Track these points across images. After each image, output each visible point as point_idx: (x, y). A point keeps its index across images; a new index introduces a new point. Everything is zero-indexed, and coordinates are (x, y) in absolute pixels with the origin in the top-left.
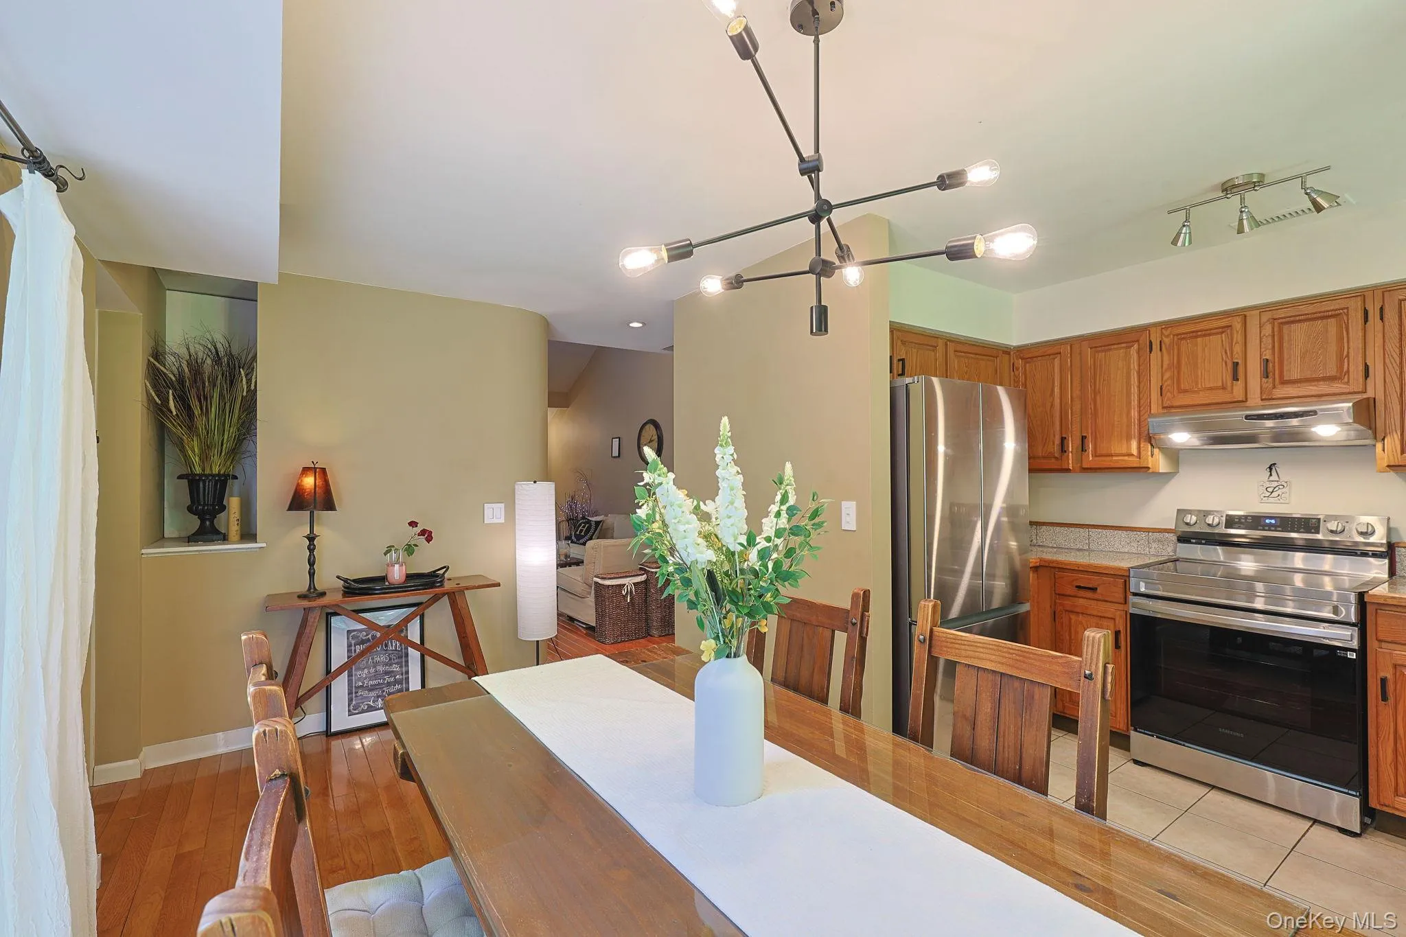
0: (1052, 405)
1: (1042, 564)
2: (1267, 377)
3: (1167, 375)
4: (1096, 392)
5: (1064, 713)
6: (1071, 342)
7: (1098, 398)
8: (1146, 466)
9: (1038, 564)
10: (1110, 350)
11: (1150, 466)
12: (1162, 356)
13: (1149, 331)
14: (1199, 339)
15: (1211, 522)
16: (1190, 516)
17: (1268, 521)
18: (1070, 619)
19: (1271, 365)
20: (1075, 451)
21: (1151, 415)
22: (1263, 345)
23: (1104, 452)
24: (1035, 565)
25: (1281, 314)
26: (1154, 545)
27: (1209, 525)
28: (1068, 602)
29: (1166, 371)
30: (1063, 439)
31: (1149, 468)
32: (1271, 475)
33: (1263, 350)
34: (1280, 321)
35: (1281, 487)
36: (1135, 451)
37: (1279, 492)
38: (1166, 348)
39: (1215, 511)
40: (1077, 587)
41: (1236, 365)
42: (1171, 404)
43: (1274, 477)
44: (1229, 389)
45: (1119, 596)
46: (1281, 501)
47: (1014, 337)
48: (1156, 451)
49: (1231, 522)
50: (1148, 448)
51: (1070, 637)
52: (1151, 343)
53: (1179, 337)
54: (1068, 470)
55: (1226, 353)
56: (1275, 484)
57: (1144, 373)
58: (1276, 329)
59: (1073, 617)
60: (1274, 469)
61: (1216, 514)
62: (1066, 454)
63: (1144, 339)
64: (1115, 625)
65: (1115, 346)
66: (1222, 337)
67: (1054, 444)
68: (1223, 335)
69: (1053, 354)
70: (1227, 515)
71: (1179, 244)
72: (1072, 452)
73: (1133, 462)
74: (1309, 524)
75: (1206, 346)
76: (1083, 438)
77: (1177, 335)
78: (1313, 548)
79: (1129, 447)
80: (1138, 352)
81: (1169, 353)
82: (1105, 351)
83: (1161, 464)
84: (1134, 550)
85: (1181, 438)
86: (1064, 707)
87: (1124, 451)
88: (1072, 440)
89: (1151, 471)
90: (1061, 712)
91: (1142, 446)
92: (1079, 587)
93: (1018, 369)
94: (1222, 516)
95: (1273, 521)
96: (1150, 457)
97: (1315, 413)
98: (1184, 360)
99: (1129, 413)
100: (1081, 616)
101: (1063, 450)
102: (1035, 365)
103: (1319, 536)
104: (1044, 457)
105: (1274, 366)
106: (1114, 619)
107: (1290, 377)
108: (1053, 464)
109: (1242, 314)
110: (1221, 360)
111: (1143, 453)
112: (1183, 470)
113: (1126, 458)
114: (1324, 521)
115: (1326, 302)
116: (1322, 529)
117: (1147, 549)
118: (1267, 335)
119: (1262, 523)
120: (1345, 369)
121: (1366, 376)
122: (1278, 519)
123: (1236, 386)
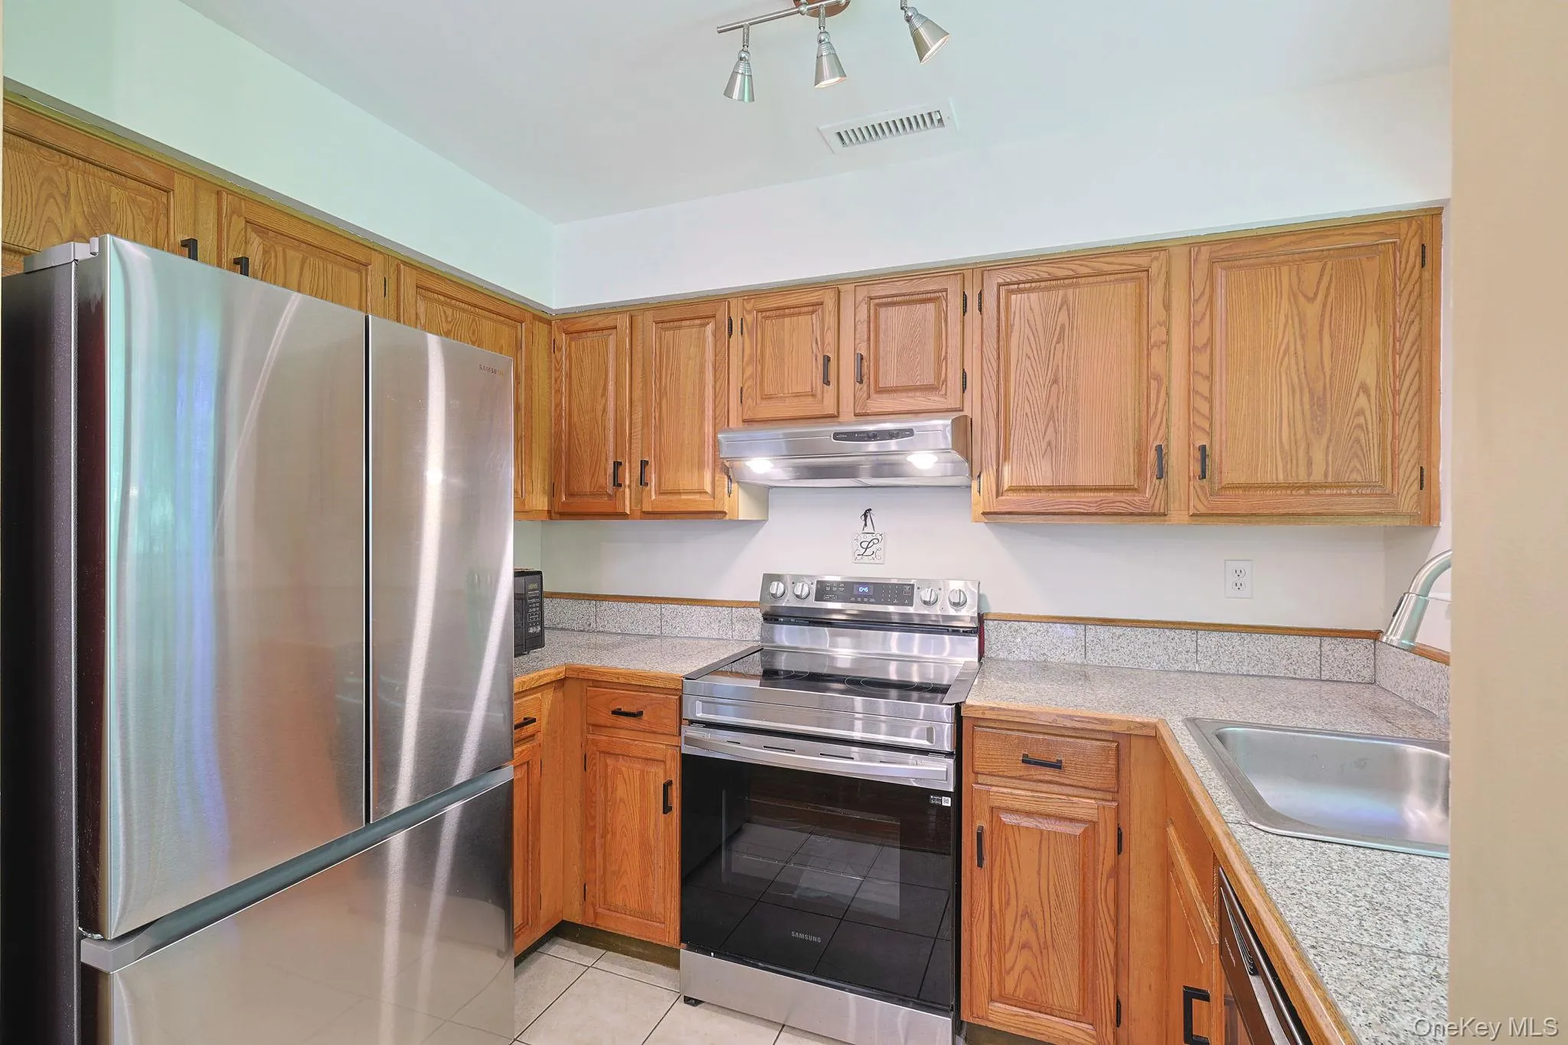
0: (604, 411)
1: (570, 674)
2: (861, 382)
3: (749, 371)
4: (662, 393)
5: (597, 925)
6: (633, 311)
7: (664, 402)
8: (722, 510)
9: (562, 676)
10: (680, 328)
11: (727, 509)
12: (743, 340)
13: (729, 303)
14: (786, 319)
15: (799, 593)
16: (776, 583)
17: (861, 589)
18: (606, 765)
19: (865, 363)
20: (633, 485)
21: (727, 428)
22: (857, 336)
23: (672, 486)
24: (559, 677)
25: (880, 290)
27: (797, 596)
28: (602, 738)
29: (747, 364)
30: (617, 465)
31: (725, 513)
32: (866, 525)
33: (857, 342)
34: (877, 301)
35: (876, 541)
36: (708, 488)
37: (874, 548)
38: (747, 329)
39: (807, 576)
40: (614, 712)
41: (827, 359)
42: (752, 416)
43: (869, 529)
44: (819, 396)
45: (671, 722)
46: (876, 561)
47: (556, 298)
48: (735, 486)
49: (823, 591)
50: (724, 481)
51: (606, 796)
52: (730, 320)
53: (764, 314)
54: (623, 516)
55: (817, 343)
56: (869, 537)
57: (721, 366)
58: (872, 311)
59: (610, 761)
60: (869, 517)
61: (805, 579)
62: (621, 489)
63: (722, 315)
64: (665, 772)
65: (687, 323)
66: (812, 319)
67: (606, 474)
68: (814, 315)
69: (607, 329)
70: (818, 582)
71: (736, 95)
72: (630, 486)
73: (704, 503)
74: (902, 593)
75: (794, 330)
76: (644, 464)
77: (762, 311)
78: (907, 625)
79: (701, 478)
80: (714, 335)
81: (750, 334)
82: (674, 329)
83: (743, 507)
85: (761, 466)
86: (596, 914)
87: (696, 487)
88: (630, 467)
89: (727, 517)
90: (592, 924)
91: (717, 478)
92: (617, 713)
93: (560, 350)
94: (812, 584)
95: (866, 589)
96: (726, 496)
97: (910, 432)
98: (768, 351)
99: (701, 427)
100: (621, 760)
101: (617, 484)
102: (583, 344)
103: (911, 610)
104: (592, 494)
105: (869, 366)
106: (664, 762)
107: (885, 384)
108: (602, 504)
109: (834, 286)
110: (811, 353)
111: (718, 490)
112: (773, 515)
113: (697, 497)
114: (918, 588)
115: (925, 279)
116: (916, 600)
117: (730, 633)
118: (862, 320)
119: (855, 592)
120: (943, 376)
121: (964, 389)
122: (872, 587)
123: (827, 392)
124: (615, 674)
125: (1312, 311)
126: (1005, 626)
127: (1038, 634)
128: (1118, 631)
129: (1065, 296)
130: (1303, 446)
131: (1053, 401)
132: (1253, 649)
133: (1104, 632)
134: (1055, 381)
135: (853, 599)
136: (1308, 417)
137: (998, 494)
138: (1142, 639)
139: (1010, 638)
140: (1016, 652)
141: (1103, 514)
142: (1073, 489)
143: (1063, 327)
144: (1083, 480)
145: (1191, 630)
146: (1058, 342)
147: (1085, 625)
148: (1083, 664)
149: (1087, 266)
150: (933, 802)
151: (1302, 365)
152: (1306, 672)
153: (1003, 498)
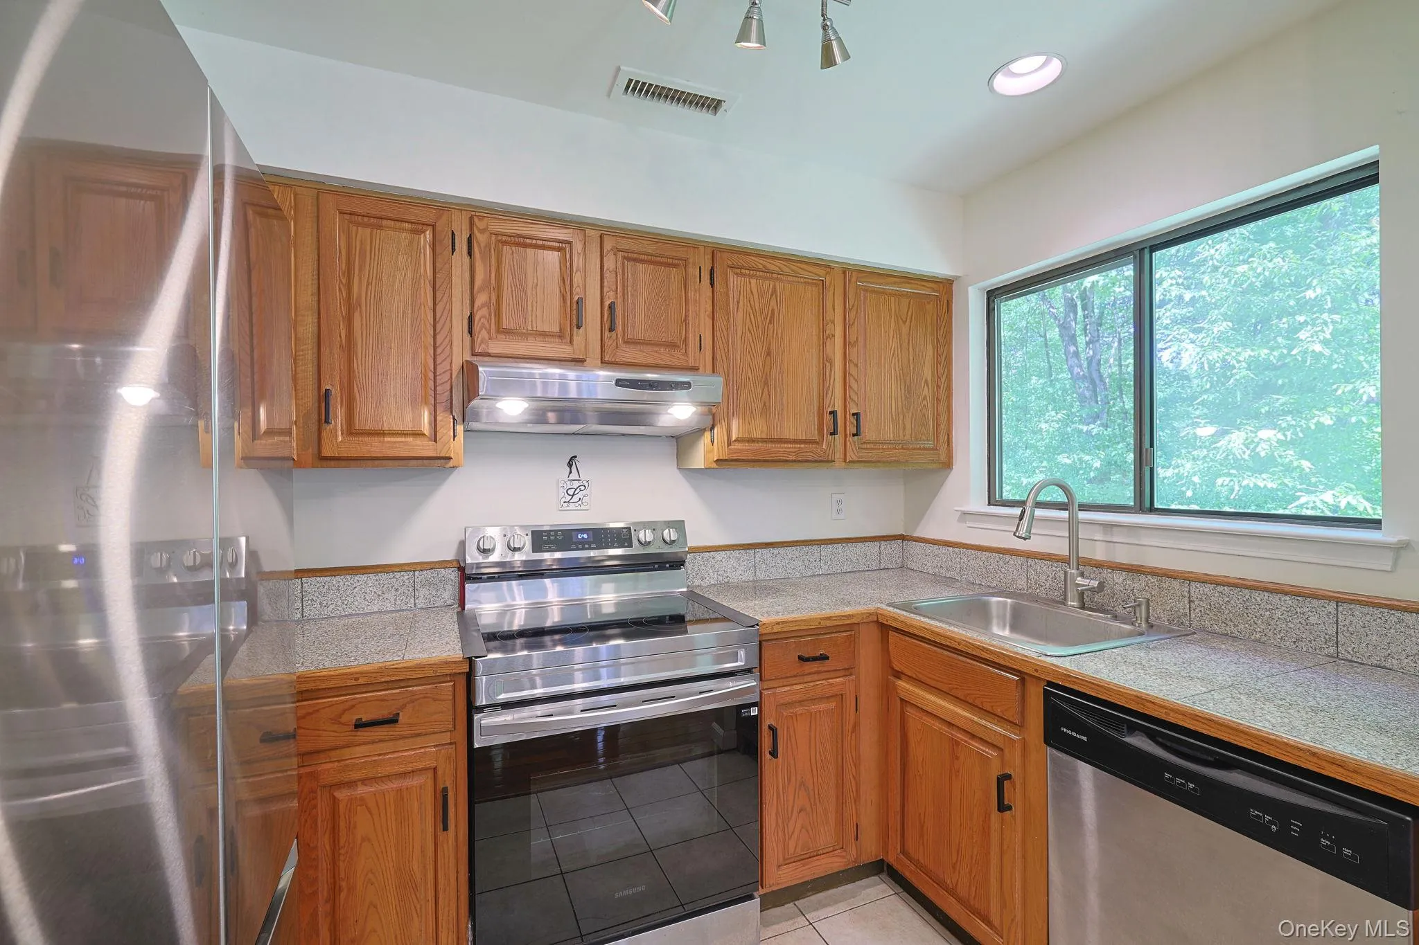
2: (612, 330)
3: (480, 301)
4: (352, 305)
6: (299, 187)
7: (356, 317)
8: (442, 455)
10: (380, 227)
11: (452, 456)
12: (471, 263)
13: (451, 213)
14: (528, 250)
15: (515, 545)
17: (580, 536)
18: (336, 802)
19: (615, 314)
22: (605, 283)
23: (370, 426)
25: (627, 245)
26: (423, 592)
27: (511, 549)
28: (328, 766)
29: (477, 291)
31: (450, 458)
32: (571, 472)
33: (605, 290)
34: (625, 254)
35: (582, 488)
36: (426, 428)
37: (581, 494)
38: (478, 253)
40: (353, 725)
41: (577, 303)
42: (486, 350)
43: (574, 475)
44: (568, 340)
45: (452, 715)
46: (583, 507)
48: (459, 428)
49: (539, 542)
50: (448, 424)
52: (453, 235)
53: (500, 237)
55: (564, 282)
56: (576, 484)
57: (442, 288)
58: (620, 264)
59: (342, 794)
60: (574, 464)
61: (520, 531)
63: (441, 224)
65: (391, 223)
66: (558, 256)
68: (561, 254)
70: (532, 532)
72: (296, 423)
73: (423, 448)
74: (621, 536)
75: (539, 264)
76: (324, 394)
77: (497, 234)
79: (417, 418)
80: (432, 247)
81: (482, 262)
82: (372, 226)
83: (462, 451)
84: (389, 607)
85: (515, 407)
87: (408, 425)
89: (452, 464)
91: (439, 420)
92: (360, 725)
94: (526, 535)
95: (585, 536)
96: (451, 440)
97: (688, 385)
98: (506, 281)
100: (362, 787)
103: (633, 551)
105: (617, 317)
106: (435, 768)
107: (633, 336)
109: (580, 226)
110: (558, 294)
111: (439, 432)
113: (410, 439)
114: (635, 530)
115: (669, 245)
116: (635, 542)
117: (412, 600)
118: (611, 269)
119: (574, 540)
120: (683, 337)
121: (700, 350)
122: (591, 532)
123: (577, 335)
124: (351, 674)
125: (905, 330)
126: (699, 557)
127: (723, 560)
128: (775, 551)
129: (774, 287)
130: (901, 417)
131: (767, 369)
132: (848, 554)
133: (766, 553)
134: (769, 354)
135: (573, 546)
136: (904, 398)
137: (729, 444)
138: (790, 556)
139: (702, 567)
140: (708, 578)
141: (799, 461)
142: (781, 441)
143: (773, 310)
144: (788, 435)
145: (817, 545)
146: (770, 323)
147: (755, 549)
148: (754, 581)
149: (789, 268)
150: (743, 715)
151: (900, 365)
152: (874, 566)
153: (733, 447)
